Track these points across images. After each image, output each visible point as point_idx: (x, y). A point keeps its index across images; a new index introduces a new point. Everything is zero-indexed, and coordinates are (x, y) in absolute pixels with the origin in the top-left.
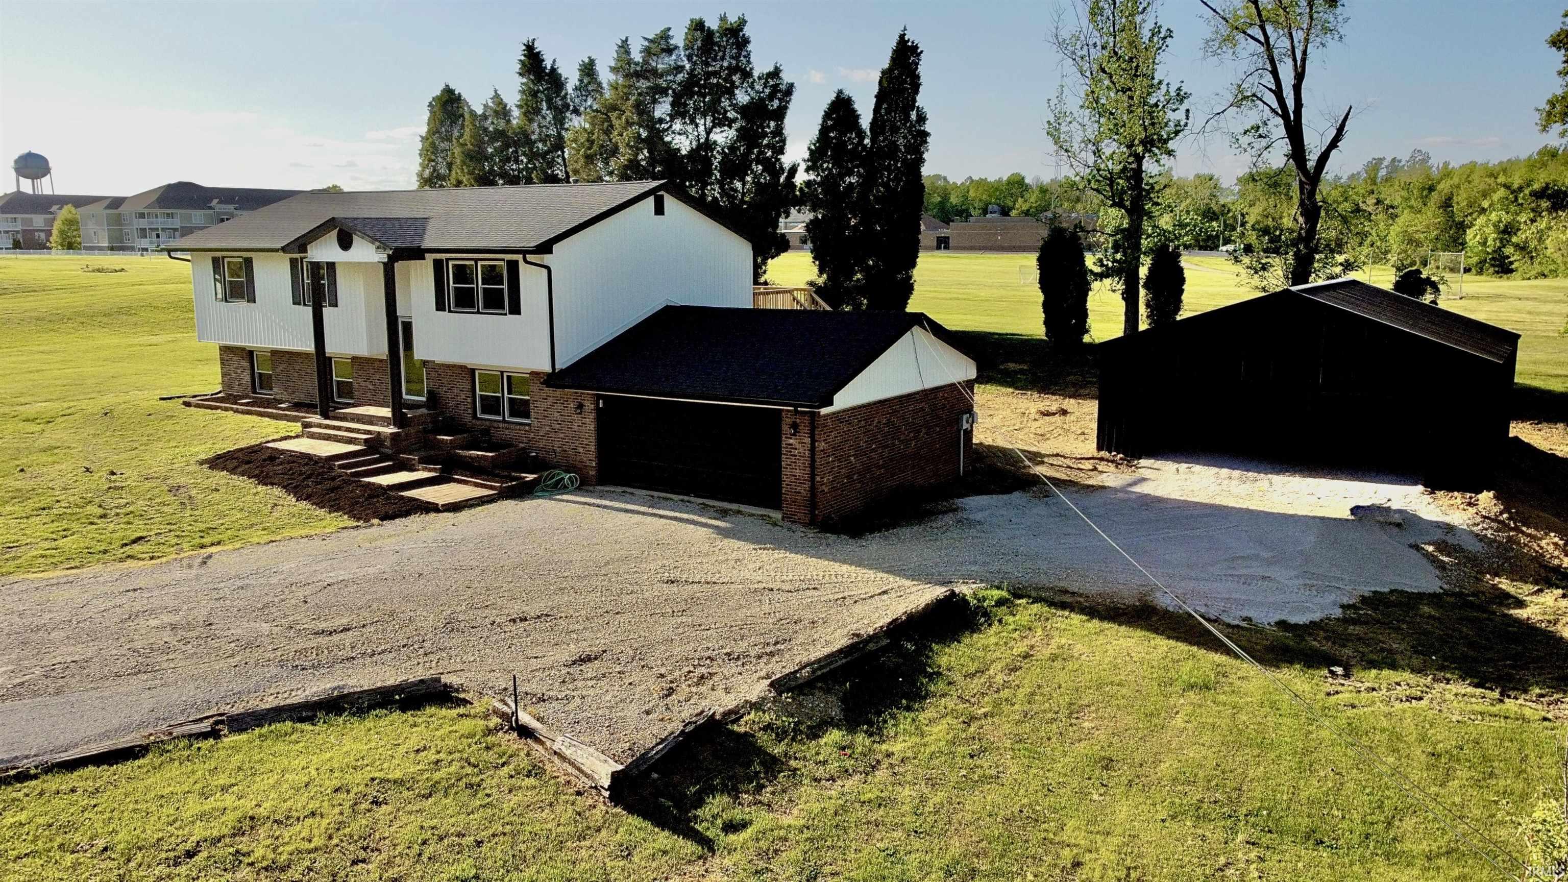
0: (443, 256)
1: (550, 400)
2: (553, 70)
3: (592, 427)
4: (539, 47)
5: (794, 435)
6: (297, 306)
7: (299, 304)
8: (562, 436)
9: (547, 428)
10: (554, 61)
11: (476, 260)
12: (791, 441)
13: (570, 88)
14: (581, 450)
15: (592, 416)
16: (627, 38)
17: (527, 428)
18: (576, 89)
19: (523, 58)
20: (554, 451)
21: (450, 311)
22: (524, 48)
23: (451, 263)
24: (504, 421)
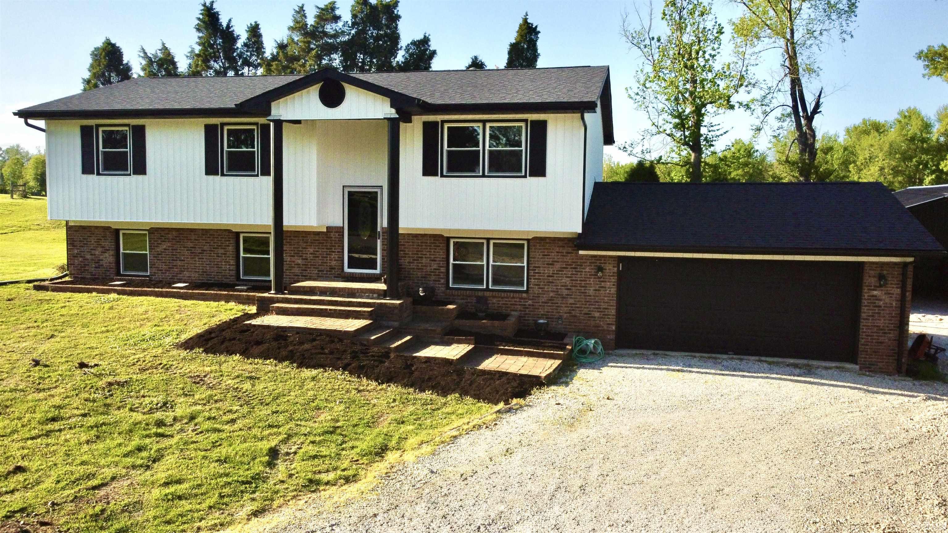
0: (439, 118)
1: (558, 266)
2: (228, 26)
3: (614, 290)
4: (217, 7)
5: (881, 286)
6: (211, 177)
7: (216, 173)
8: (571, 301)
9: (552, 294)
10: (230, 21)
11: (484, 122)
12: (875, 293)
13: (239, 44)
14: (597, 315)
15: (614, 279)
16: (303, 5)
17: (524, 295)
18: (245, 45)
19: (201, 17)
20: (560, 318)
21: (442, 176)
22: (202, 8)
23: (446, 126)
24: (488, 288)
